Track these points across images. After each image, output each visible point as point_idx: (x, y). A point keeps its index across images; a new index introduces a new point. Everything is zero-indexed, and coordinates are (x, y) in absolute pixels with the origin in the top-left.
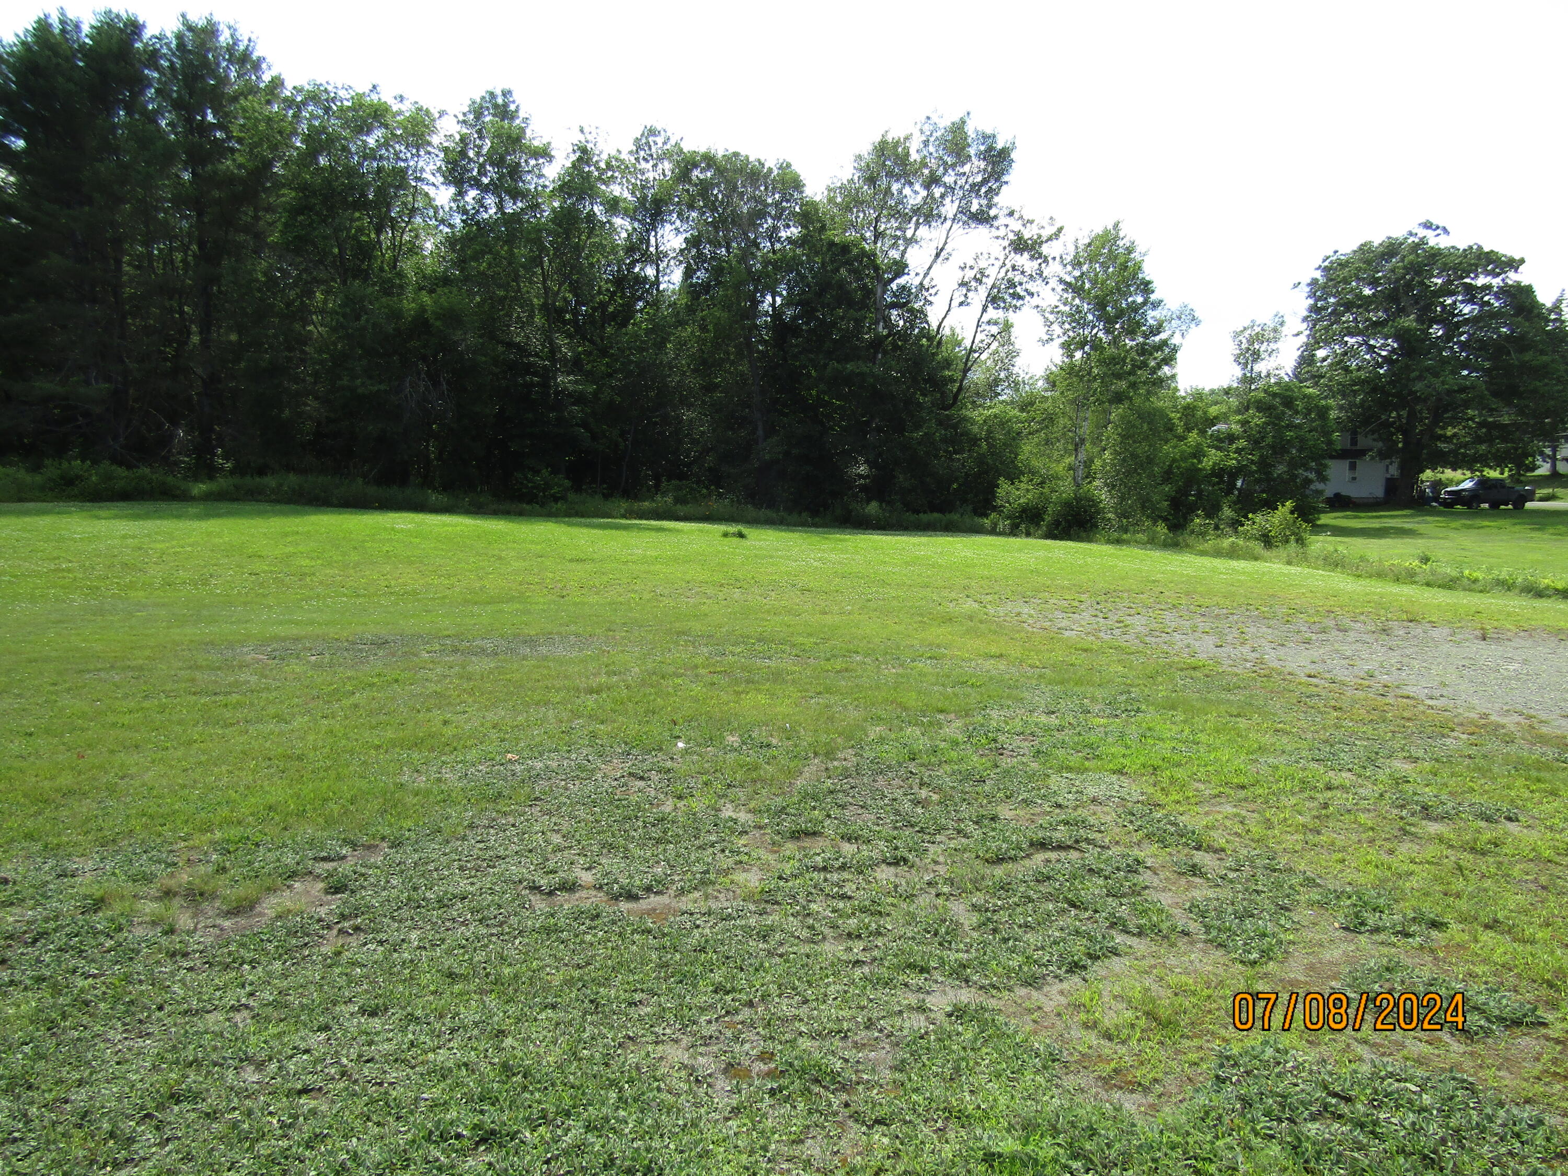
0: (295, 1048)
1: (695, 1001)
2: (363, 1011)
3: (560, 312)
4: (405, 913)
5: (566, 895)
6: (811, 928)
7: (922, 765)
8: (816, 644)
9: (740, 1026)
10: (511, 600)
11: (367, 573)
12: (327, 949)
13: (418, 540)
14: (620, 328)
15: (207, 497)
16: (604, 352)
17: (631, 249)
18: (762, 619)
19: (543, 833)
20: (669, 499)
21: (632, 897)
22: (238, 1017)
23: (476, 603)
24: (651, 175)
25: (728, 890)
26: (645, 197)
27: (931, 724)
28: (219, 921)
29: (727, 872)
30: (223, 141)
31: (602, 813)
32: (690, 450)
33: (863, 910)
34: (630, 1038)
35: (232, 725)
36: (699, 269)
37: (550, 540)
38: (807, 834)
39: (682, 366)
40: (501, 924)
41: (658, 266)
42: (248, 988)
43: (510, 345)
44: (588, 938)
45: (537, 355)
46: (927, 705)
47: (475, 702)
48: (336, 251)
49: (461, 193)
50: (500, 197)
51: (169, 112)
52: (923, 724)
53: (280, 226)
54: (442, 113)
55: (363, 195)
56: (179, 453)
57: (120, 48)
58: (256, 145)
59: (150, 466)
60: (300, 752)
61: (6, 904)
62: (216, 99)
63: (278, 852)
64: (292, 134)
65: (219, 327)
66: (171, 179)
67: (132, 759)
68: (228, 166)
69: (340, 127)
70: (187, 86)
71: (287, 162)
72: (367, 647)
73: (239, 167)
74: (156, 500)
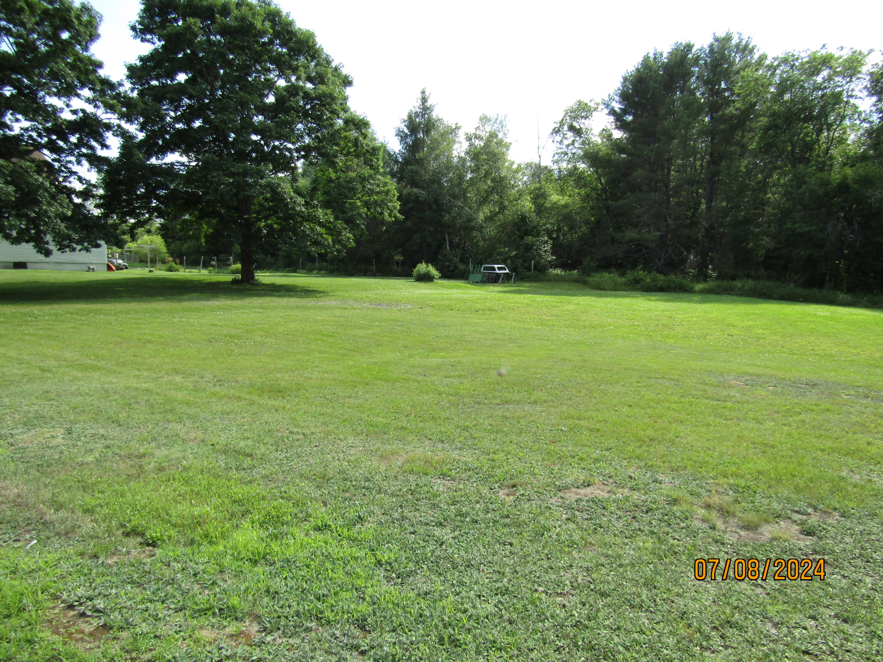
0: (796, 623)
2: (837, 616)
4: (859, 562)
11: (799, 340)
13: (832, 323)
15: (702, 292)
28: (738, 531)
30: (729, 97)
35: (730, 419)
48: (790, 148)
51: (702, 87)
53: (757, 139)
54: (871, 51)
55: (810, 113)
56: (690, 268)
57: (681, 60)
58: (747, 95)
59: (675, 274)
60: (772, 443)
61: (632, 489)
62: (727, 75)
63: (768, 500)
64: (769, 85)
65: (717, 199)
66: (699, 122)
67: (680, 428)
68: (731, 110)
69: (800, 75)
70: (712, 71)
71: (764, 102)
72: (803, 386)
73: (737, 109)
74: (676, 292)
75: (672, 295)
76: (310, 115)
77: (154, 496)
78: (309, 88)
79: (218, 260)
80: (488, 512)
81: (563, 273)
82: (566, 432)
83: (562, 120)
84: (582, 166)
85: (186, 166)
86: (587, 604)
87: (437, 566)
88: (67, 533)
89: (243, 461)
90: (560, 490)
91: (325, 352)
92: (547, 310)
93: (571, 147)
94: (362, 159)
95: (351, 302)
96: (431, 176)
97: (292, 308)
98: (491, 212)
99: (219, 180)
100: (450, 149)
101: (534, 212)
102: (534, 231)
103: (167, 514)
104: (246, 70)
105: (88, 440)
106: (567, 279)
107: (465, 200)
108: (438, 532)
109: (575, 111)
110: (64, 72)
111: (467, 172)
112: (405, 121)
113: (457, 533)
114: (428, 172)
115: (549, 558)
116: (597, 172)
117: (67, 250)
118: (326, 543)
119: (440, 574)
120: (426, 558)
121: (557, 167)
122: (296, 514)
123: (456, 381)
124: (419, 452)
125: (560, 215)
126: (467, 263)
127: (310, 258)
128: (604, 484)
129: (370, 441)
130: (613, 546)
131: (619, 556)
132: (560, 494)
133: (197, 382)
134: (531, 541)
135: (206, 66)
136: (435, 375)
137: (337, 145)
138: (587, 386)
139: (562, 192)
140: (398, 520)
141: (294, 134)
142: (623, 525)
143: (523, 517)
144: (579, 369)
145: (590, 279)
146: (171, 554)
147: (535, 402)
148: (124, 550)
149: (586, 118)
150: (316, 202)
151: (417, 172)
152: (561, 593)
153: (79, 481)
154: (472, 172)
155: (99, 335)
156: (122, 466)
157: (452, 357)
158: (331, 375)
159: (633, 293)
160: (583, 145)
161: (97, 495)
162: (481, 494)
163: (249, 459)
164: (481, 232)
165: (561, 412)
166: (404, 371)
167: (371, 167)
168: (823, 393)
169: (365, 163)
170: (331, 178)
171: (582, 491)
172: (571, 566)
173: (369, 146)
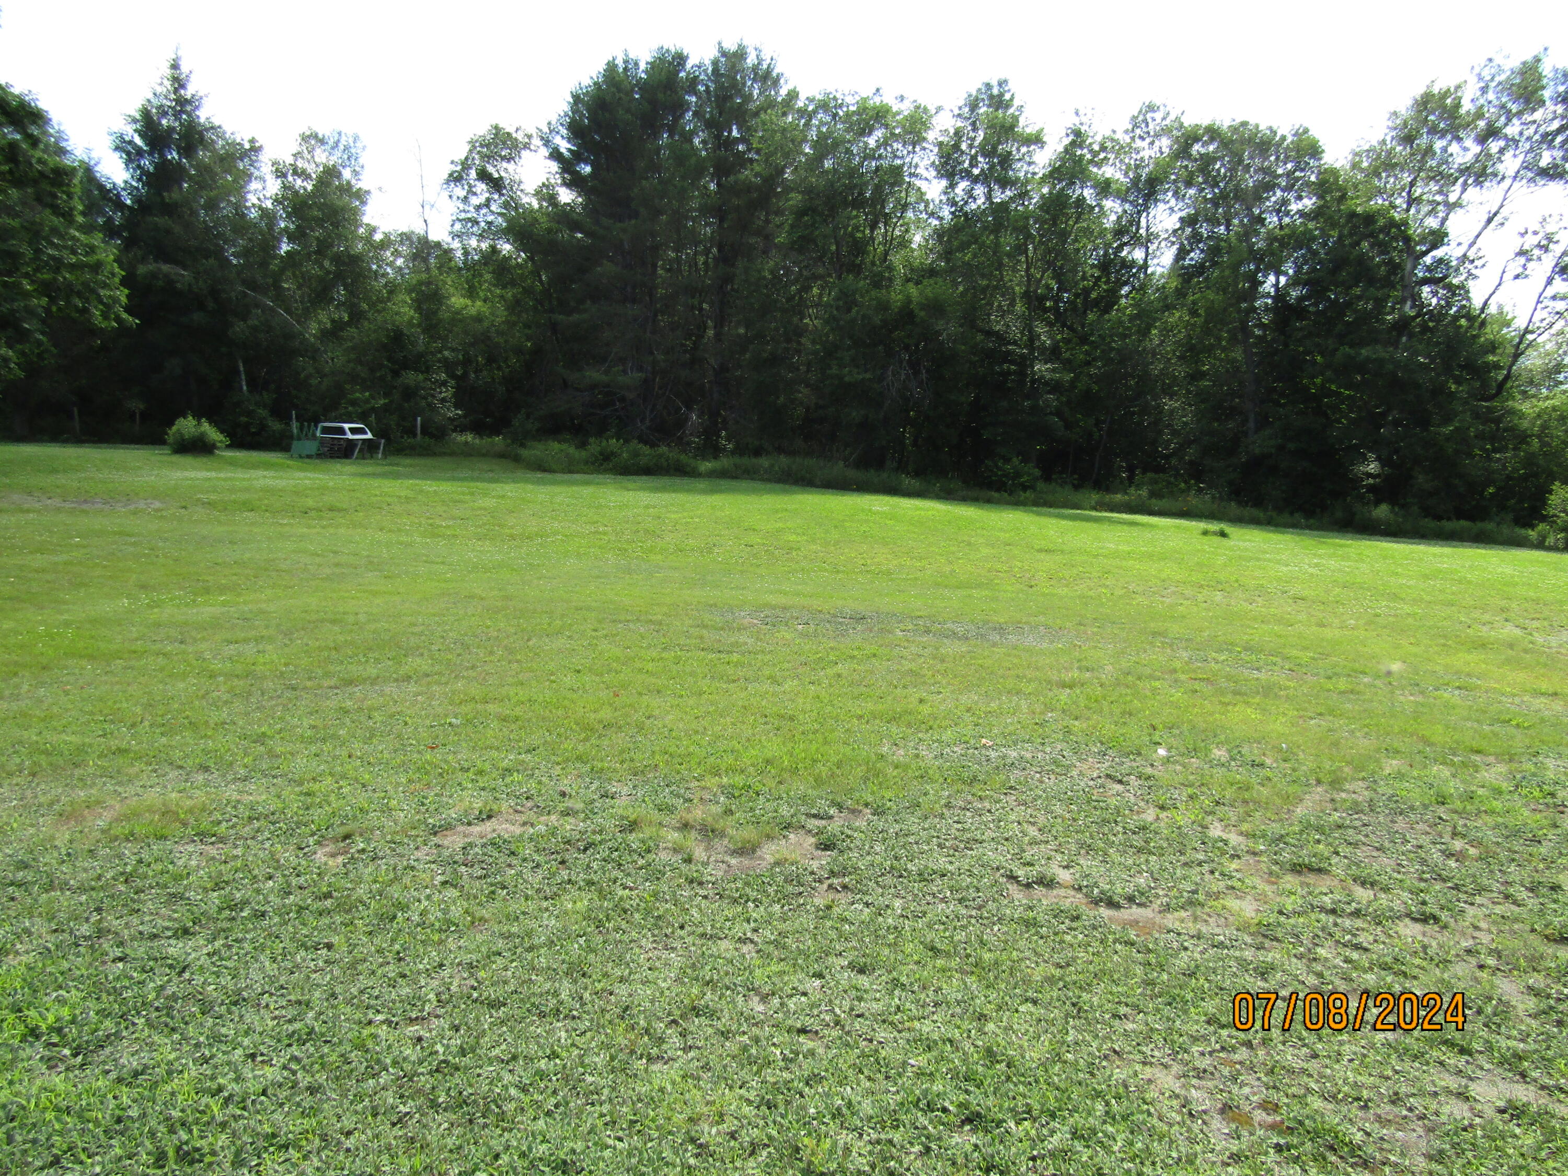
0: (794, 988)
1: (1184, 1028)
2: (851, 966)
3: (1042, 299)
4: (888, 880)
5: (1044, 890)
6: (1320, 975)
7: (1456, 812)
8: (1313, 658)
9: (1238, 1066)
10: (979, 586)
11: (846, 550)
12: (819, 901)
13: (891, 522)
14: (1102, 315)
15: (712, 475)
16: (1084, 340)
17: (1119, 232)
18: (1248, 627)
19: (1019, 823)
20: (1144, 493)
21: (1112, 904)
22: (745, 949)
23: (946, 587)
24: (1146, 154)
25: (1219, 915)
26: (1138, 178)
27: (1464, 764)
28: (727, 858)
29: (1217, 896)
30: (744, 153)
31: (1079, 812)
32: (1169, 442)
33: (1385, 967)
34: (1115, 1051)
35: (734, 681)
36: (1192, 250)
37: (1018, 529)
38: (1311, 869)
39: (1167, 353)
40: (979, 908)
41: (1147, 248)
42: (753, 925)
43: (989, 333)
44: (1068, 938)
45: (1015, 343)
46: (1457, 742)
47: (949, 684)
48: (834, 248)
49: (952, 186)
50: (989, 186)
51: (703, 131)
52: (1453, 764)
53: (787, 227)
54: (939, 109)
55: (861, 194)
56: (691, 434)
57: (668, 79)
58: (771, 154)
59: (668, 445)
60: (791, 713)
61: (564, 814)
62: (741, 115)
63: (775, 803)
64: (803, 141)
65: (730, 321)
66: (700, 190)
67: (655, 702)
68: (747, 175)
69: (845, 131)
70: (718, 106)
71: (796, 168)
72: (847, 621)
73: (756, 175)
74: (671, 475)
75: (665, 481)
80: (289, 893)
81: (477, 441)
82: (458, 726)
83: (467, 159)
84: (506, 248)
86: (463, 1028)
87: (169, 1015)
90: (435, 834)
92: (445, 508)
93: (484, 211)
94: (29, 190)
96: (201, 241)
98: (333, 321)
100: (242, 191)
101: (419, 325)
102: (420, 363)
106: (484, 451)
107: (277, 295)
108: (175, 948)
109: (490, 144)
111: (280, 240)
112: (135, 121)
113: (219, 943)
114: (193, 233)
115: (400, 960)
116: (532, 260)
119: (173, 1029)
120: (144, 1004)
121: (460, 245)
123: (249, 649)
124: (152, 796)
125: (469, 334)
126: (286, 419)
128: (515, 811)
129: (38, 784)
130: (521, 917)
131: (529, 934)
132: (435, 840)
134: (370, 933)
136: (204, 639)
138: (505, 642)
139: (471, 293)
140: (88, 938)
142: (543, 878)
143: (359, 892)
144: (496, 612)
145: (524, 453)
147: (407, 678)
149: (509, 159)
151: (168, 231)
152: (417, 1018)
154: (291, 239)
157: (245, 603)
159: (600, 478)
160: (505, 208)
162: (278, 861)
164: (314, 359)
165: (454, 692)
166: (135, 635)
167: (54, 209)
168: (871, 630)
169: (39, 200)
171: (476, 829)
172: (441, 965)
173: (45, 163)
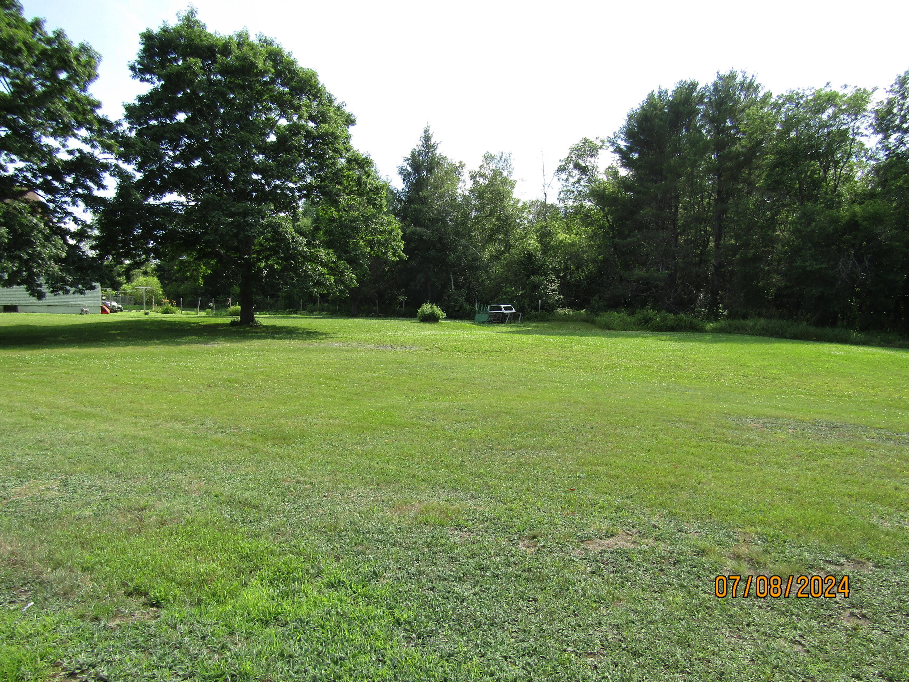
4: (898, 616)
11: (815, 381)
12: (846, 624)
13: (847, 362)
15: (714, 331)
22: (797, 648)
23: (897, 408)
30: (735, 135)
35: (752, 464)
42: (799, 632)
48: (798, 186)
49: (886, 137)
51: (708, 125)
53: (764, 176)
54: (875, 89)
55: (817, 150)
56: (700, 306)
57: (685, 97)
58: (753, 133)
59: (685, 313)
60: (797, 489)
61: (657, 539)
62: (732, 113)
63: (799, 550)
64: (775, 122)
65: (725, 237)
66: (705, 160)
67: (701, 474)
68: (737, 148)
69: (805, 112)
70: (717, 109)
71: (770, 140)
72: (824, 428)
73: (743, 147)
74: (687, 331)
75: (683, 335)
76: (312, 154)
77: (157, 552)
78: (312, 127)
79: (216, 302)
80: (509, 566)
81: (571, 313)
82: (584, 479)
83: (568, 158)
84: (588, 204)
85: (185, 205)
86: (620, 665)
87: (460, 625)
88: (65, 594)
89: (249, 513)
90: (583, 542)
91: (329, 396)
92: (557, 351)
93: (577, 185)
94: (365, 198)
95: (354, 344)
96: (436, 215)
97: (294, 351)
98: (496, 250)
99: (219, 219)
100: (454, 188)
101: (541, 250)
102: (541, 270)
103: (172, 572)
104: (247, 108)
105: (85, 493)
106: (575, 318)
107: (470, 239)
108: (458, 588)
109: (581, 149)
110: (61, 112)
111: (472, 211)
112: (408, 160)
113: (478, 589)
114: (432, 211)
115: (575, 615)
116: (603, 210)
117: (60, 292)
118: (341, 601)
119: (463, 634)
120: (447, 616)
121: (563, 205)
122: (307, 570)
123: (466, 426)
124: (433, 502)
125: (567, 253)
126: (472, 303)
127: (311, 299)
128: (627, 534)
129: (381, 490)
130: (642, 601)
131: (649, 612)
132: (583, 545)
133: (198, 429)
134: (556, 596)
135: (206, 105)
136: (444, 419)
137: (340, 183)
138: (602, 430)
139: (568, 230)
140: (415, 575)
141: (296, 173)
142: (651, 578)
143: (546, 571)
144: (593, 412)
145: (598, 319)
146: (177, 615)
147: (550, 448)
148: (127, 611)
149: (592, 156)
150: (318, 242)
151: (420, 211)
152: (591, 653)
153: (76, 537)
154: (477, 210)
155: (94, 381)
156: (121, 520)
157: (461, 401)
158: (337, 421)
159: (644, 333)
160: (589, 182)
161: (97, 552)
162: (500, 546)
163: (255, 511)
164: (486, 271)
165: (578, 458)
166: (412, 415)
167: (374, 205)
168: (844, 436)
169: (369, 202)
170: (333, 217)
171: (606, 542)
172: (600, 623)
173: (372, 185)
